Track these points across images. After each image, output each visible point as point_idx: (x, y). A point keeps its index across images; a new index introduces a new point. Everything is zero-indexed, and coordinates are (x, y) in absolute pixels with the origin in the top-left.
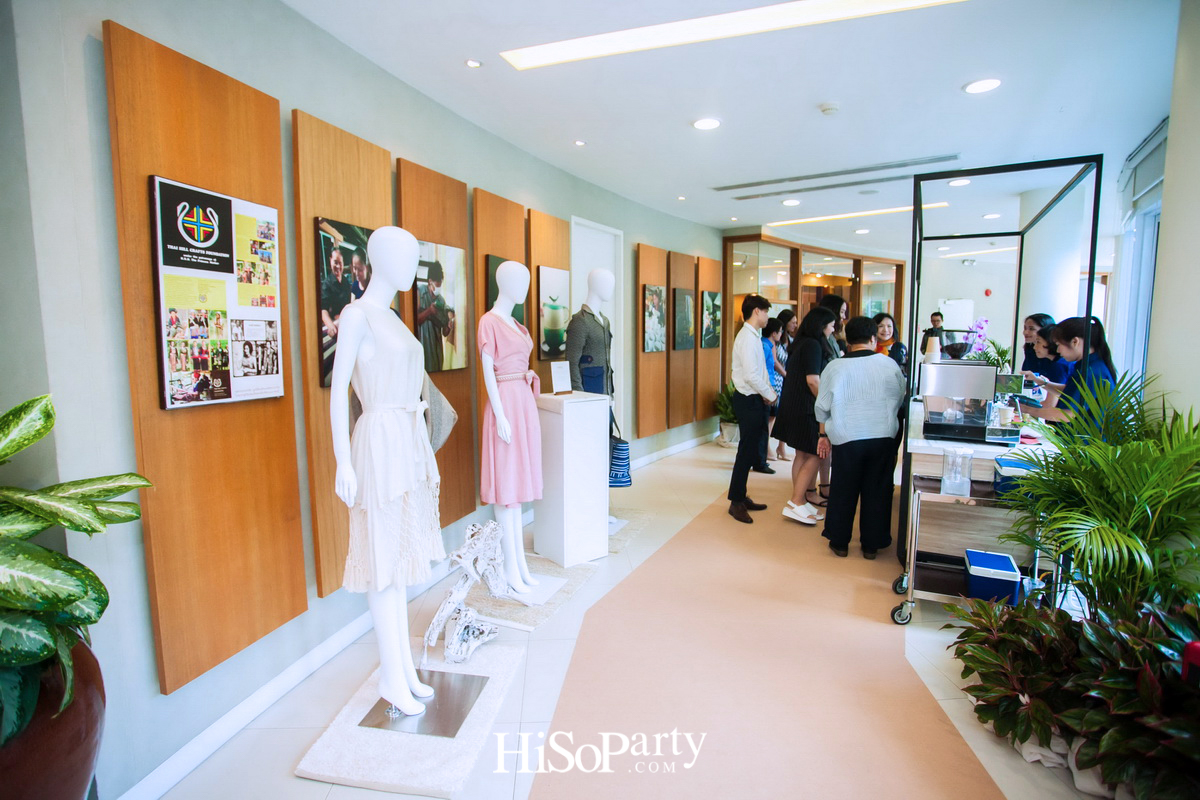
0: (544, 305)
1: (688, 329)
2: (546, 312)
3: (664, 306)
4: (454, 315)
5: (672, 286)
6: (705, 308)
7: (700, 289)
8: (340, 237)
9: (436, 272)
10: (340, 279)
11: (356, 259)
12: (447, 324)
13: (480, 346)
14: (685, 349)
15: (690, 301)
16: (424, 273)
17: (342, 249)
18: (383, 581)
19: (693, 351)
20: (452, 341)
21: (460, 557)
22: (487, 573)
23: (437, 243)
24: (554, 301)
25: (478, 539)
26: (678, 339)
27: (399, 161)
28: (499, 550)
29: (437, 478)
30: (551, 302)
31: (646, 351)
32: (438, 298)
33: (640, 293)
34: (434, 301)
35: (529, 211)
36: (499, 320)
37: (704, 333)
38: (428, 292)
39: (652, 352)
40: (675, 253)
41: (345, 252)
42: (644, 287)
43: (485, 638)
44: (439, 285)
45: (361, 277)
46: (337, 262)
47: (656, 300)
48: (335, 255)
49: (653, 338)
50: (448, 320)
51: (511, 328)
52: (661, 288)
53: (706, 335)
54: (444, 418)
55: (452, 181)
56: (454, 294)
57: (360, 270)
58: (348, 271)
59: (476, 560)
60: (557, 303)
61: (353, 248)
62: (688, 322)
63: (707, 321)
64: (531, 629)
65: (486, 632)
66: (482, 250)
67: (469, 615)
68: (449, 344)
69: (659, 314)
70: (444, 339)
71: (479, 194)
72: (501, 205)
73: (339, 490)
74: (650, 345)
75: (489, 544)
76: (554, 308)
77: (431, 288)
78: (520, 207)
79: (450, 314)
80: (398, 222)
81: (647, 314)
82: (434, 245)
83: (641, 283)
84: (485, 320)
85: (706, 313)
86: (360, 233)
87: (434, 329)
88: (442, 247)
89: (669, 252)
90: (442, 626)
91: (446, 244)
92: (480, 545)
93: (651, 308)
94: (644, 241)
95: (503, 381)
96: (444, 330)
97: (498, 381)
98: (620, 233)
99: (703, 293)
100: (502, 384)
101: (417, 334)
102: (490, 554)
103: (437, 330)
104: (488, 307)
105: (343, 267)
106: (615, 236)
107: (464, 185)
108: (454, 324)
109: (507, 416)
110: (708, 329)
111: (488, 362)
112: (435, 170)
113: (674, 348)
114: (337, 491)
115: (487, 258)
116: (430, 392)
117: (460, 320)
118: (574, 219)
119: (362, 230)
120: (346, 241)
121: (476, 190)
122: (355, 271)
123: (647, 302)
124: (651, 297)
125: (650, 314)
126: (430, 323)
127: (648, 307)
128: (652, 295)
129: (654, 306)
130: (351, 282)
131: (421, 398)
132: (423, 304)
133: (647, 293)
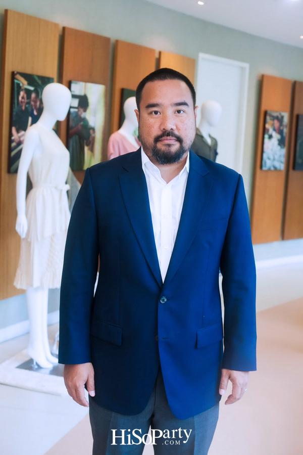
3: (286, 130)
4: (94, 132)
5: (296, 112)
8: (25, 82)
9: (83, 102)
10: (24, 108)
11: (33, 95)
12: (89, 138)
13: (109, 155)
16: (76, 103)
17: (26, 90)
18: (36, 283)
20: (92, 150)
23: (86, 82)
26: (299, 160)
27: (64, 29)
31: (264, 168)
32: (84, 120)
33: (261, 118)
34: (81, 122)
35: (160, 53)
38: (77, 115)
39: (269, 170)
41: (28, 92)
42: (266, 113)
44: (85, 111)
45: (35, 106)
46: (23, 98)
47: (277, 124)
48: (22, 93)
49: (271, 157)
50: (89, 135)
52: (282, 114)
55: (100, 38)
56: (95, 117)
57: (35, 102)
58: (28, 103)
61: (32, 88)
66: (120, 84)
68: (90, 152)
69: (279, 136)
70: (86, 149)
71: (119, 45)
72: (137, 50)
73: (17, 228)
74: (268, 164)
77: (80, 113)
78: (152, 51)
79: (91, 131)
80: (60, 81)
81: (266, 136)
82: (84, 83)
83: (263, 108)
86: (37, 79)
88: (90, 85)
89: (295, 82)
91: (93, 82)
93: (271, 131)
96: (86, 143)
98: (246, 66)
101: (67, 146)
103: (81, 142)
105: (26, 101)
107: (108, 39)
108: (94, 139)
112: (88, 31)
113: (294, 169)
115: (123, 90)
116: (72, 180)
117: (98, 135)
118: (202, 56)
119: (39, 77)
120: (29, 84)
121: (117, 41)
122: (32, 103)
123: (267, 126)
124: (272, 122)
125: (270, 137)
126: (77, 137)
127: (268, 130)
128: (273, 120)
129: (274, 130)
130: (30, 110)
131: (66, 183)
132: (74, 125)
133: (268, 118)
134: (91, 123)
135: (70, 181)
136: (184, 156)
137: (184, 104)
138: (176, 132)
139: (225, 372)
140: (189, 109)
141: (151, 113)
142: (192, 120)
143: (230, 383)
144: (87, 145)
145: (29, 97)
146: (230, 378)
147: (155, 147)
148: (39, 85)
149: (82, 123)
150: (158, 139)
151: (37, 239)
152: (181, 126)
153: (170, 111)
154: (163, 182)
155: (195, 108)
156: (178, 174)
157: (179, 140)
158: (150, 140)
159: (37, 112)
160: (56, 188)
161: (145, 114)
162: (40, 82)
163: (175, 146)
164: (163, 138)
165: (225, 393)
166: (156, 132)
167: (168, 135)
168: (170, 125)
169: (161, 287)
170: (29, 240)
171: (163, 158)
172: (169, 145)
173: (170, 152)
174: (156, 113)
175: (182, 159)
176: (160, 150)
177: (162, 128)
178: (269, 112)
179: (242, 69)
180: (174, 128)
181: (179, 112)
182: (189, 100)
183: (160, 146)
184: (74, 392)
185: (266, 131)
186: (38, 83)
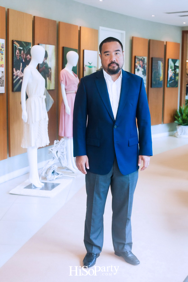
0: (86, 66)
1: (159, 78)
2: (87, 69)
3: (146, 66)
4: (51, 70)
5: (151, 56)
6: (170, 67)
7: (167, 58)
8: (18, 45)
10: (18, 58)
11: (22, 52)
12: (49, 73)
13: (60, 81)
14: (158, 87)
15: (161, 64)
17: (19, 49)
19: (162, 89)
20: (50, 79)
21: (52, 150)
22: (61, 158)
23: (46, 44)
24: (90, 64)
25: (58, 144)
26: (154, 82)
27: (34, 17)
28: (65, 149)
29: (47, 119)
30: (89, 65)
33: (133, 60)
35: (80, 27)
36: (67, 72)
37: (169, 80)
40: (153, 41)
41: (20, 50)
42: (135, 57)
43: (59, 176)
44: (46, 59)
45: (23, 57)
46: (18, 53)
47: (141, 63)
48: (17, 51)
50: (49, 71)
51: (71, 75)
52: (144, 57)
53: (170, 81)
54: (50, 101)
55: (52, 21)
56: (51, 62)
57: (23, 55)
58: (20, 56)
59: (57, 152)
60: (92, 65)
61: (21, 48)
62: (159, 74)
63: (171, 73)
64: (75, 177)
65: (60, 174)
66: (62, 45)
67: (55, 167)
68: (49, 80)
69: (143, 70)
71: (61, 24)
72: (69, 27)
73: (23, 117)
75: (62, 146)
76: (90, 67)
78: (77, 26)
79: (49, 69)
81: (136, 70)
82: (45, 45)
83: (134, 55)
84: (62, 72)
85: (170, 70)
86: (23, 43)
87: (44, 75)
88: (48, 46)
89: (150, 40)
90: (46, 170)
91: (49, 44)
92: (59, 146)
93: (138, 67)
94: (136, 35)
95: (68, 93)
96: (47, 75)
97: (66, 94)
98: (124, 32)
99: (168, 60)
100: (68, 95)
102: (62, 150)
103: (45, 75)
104: (63, 67)
105: (19, 55)
106: (122, 33)
107: (56, 21)
108: (51, 73)
109: (69, 106)
110: (171, 78)
111: (63, 87)
112: (46, 18)
113: (151, 87)
114: (22, 117)
115: (63, 48)
116: (46, 93)
117: (53, 72)
118: (101, 28)
119: (24, 42)
120: (20, 46)
121: (59, 22)
122: (22, 56)
123: (136, 64)
124: (139, 62)
125: (138, 70)
126: (43, 72)
127: (137, 66)
128: (139, 61)
129: (140, 66)
130: (21, 59)
131: (44, 95)
132: (41, 67)
133: (136, 60)
134: (49, 66)
135: (45, 94)
136: (120, 71)
137: (119, 50)
138: (116, 62)
139: (140, 157)
140: (120, 53)
141: (106, 55)
142: (122, 57)
143: (142, 161)
144: (48, 77)
145: (20, 53)
146: (142, 159)
147: (108, 68)
148: (25, 47)
149: (45, 65)
150: (109, 65)
151: (33, 122)
152: (118, 60)
153: (113, 54)
154: (113, 82)
155: (123, 52)
156: (118, 78)
157: (118, 65)
158: (106, 66)
159: (24, 60)
160: (40, 97)
161: (103, 55)
162: (25, 45)
163: (116, 67)
164: (111, 65)
165: (140, 165)
166: (108, 62)
167: (113, 63)
168: (114, 59)
169: (114, 122)
170: (28, 123)
171: (112, 72)
172: (114, 67)
173: (114, 70)
174: (108, 55)
175: (119, 72)
176: (111, 69)
177: (111, 61)
178: (137, 57)
179: (122, 34)
180: (115, 60)
181: (117, 54)
182: (120, 49)
183: (110, 68)
184: (81, 167)
185: (136, 67)
186: (24, 46)
